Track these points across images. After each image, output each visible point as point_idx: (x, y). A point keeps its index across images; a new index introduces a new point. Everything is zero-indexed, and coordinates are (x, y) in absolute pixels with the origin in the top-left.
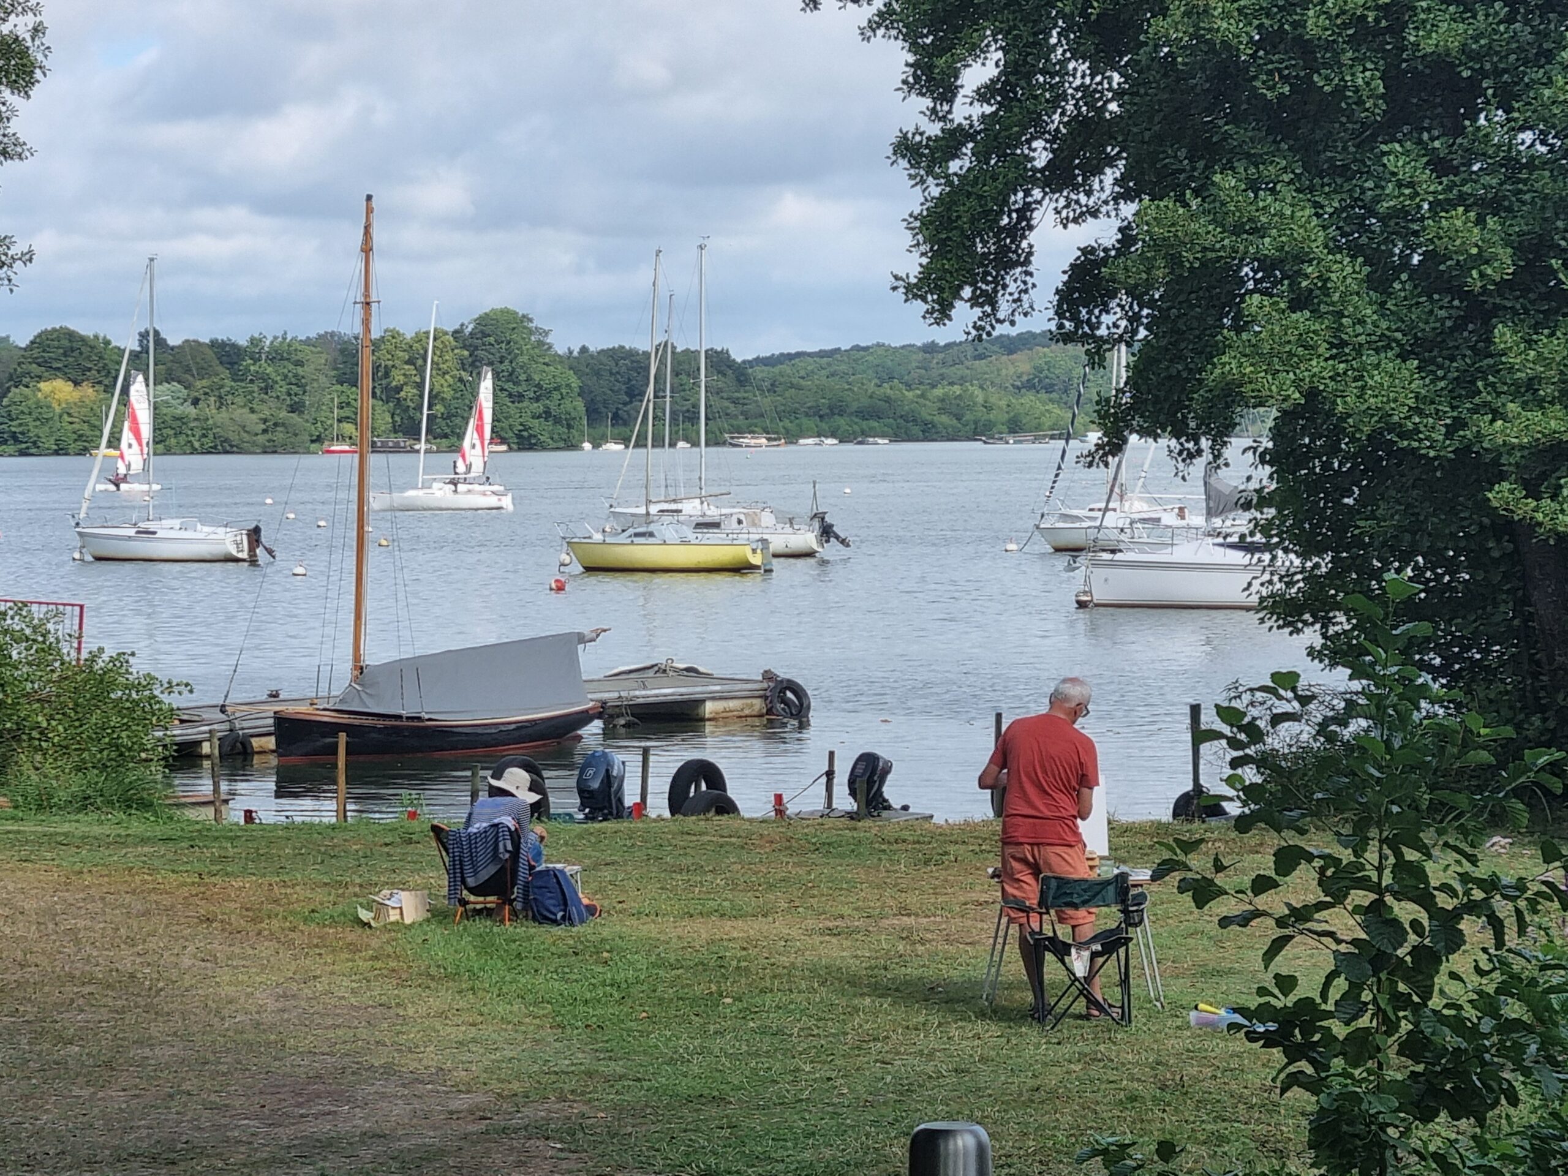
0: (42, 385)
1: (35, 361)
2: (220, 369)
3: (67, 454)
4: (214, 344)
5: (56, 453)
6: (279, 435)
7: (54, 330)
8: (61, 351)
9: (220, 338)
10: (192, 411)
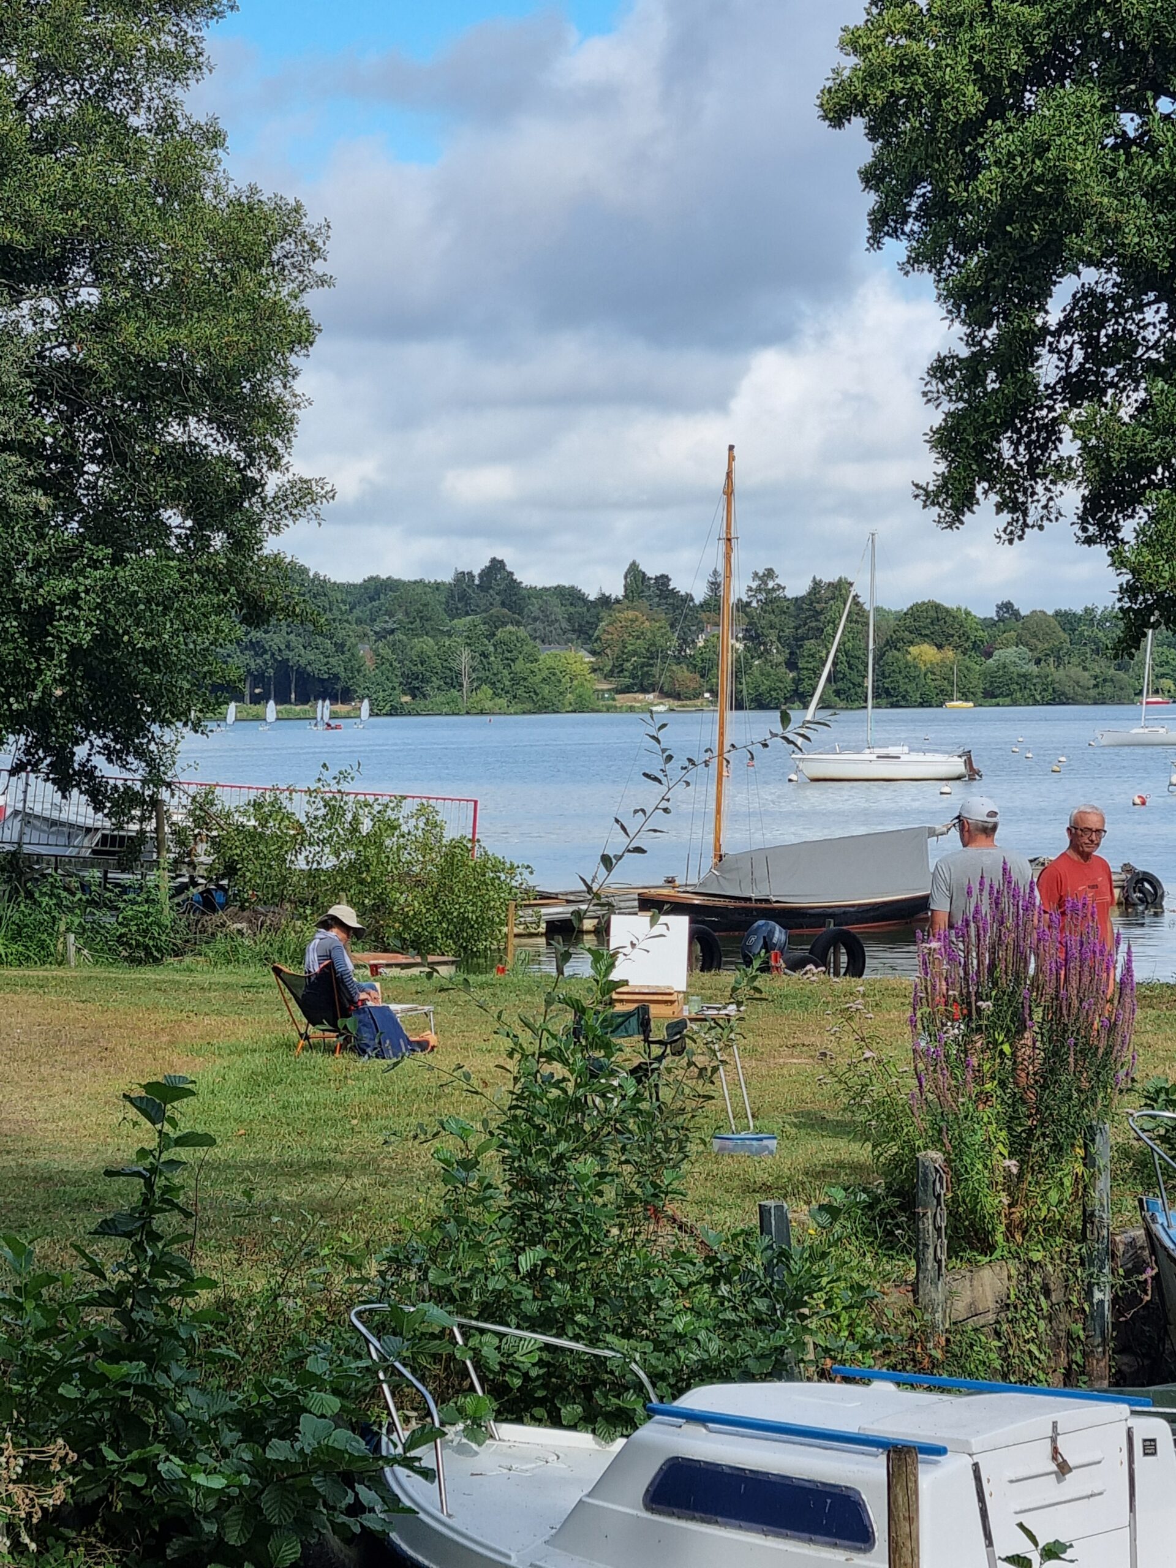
0: (911, 649)
1: (907, 629)
2: (1062, 634)
3: (930, 706)
4: (1058, 614)
5: (921, 705)
6: (1108, 689)
7: (924, 603)
8: (929, 620)
9: (1063, 609)
10: (1034, 669)
